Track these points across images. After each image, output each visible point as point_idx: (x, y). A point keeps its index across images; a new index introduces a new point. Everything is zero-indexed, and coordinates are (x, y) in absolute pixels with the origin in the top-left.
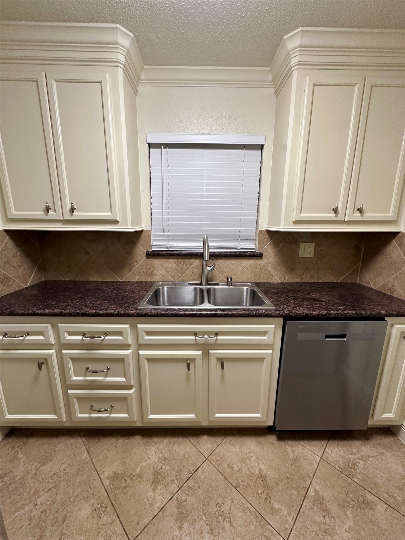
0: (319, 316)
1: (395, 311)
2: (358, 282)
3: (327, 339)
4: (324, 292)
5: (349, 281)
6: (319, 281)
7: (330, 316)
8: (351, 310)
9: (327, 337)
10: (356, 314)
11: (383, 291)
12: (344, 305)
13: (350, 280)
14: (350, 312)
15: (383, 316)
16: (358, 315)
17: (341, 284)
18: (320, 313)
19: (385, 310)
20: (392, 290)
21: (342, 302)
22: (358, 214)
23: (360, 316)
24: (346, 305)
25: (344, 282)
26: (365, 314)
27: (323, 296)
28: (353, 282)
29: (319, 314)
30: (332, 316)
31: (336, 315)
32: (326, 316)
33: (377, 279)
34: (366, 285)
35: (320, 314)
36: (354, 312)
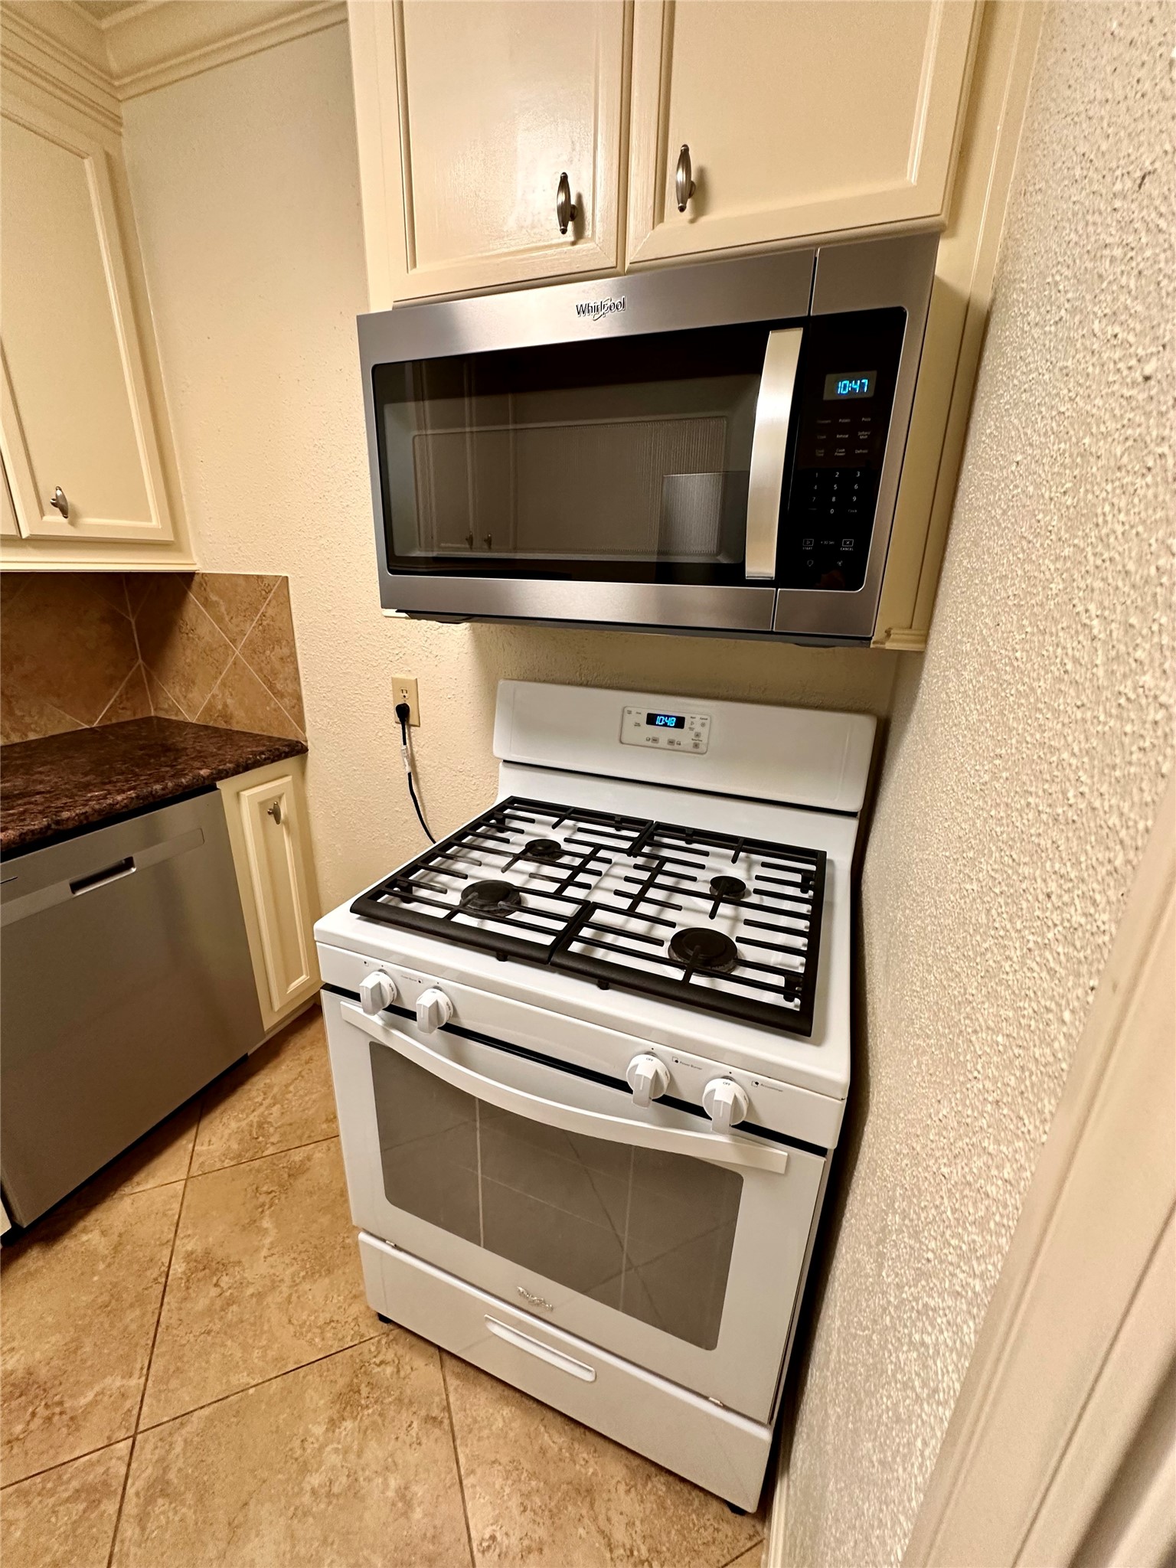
0: (24, 839)
1: (230, 762)
2: (153, 714)
3: (79, 893)
4: (43, 764)
5: (127, 716)
6: (26, 736)
7: (61, 827)
8: (124, 792)
9: (75, 887)
10: (137, 797)
11: (211, 724)
12: (105, 784)
13: (129, 713)
14: (119, 798)
15: (207, 782)
16: (145, 798)
17: (104, 729)
18: (26, 828)
19: (207, 767)
20: (227, 717)
21: (99, 780)
22: (55, 518)
23: (151, 799)
24: (110, 782)
25: (114, 721)
26: (163, 789)
27: (43, 777)
28: (139, 716)
29: (21, 834)
30: (71, 825)
31: (82, 817)
32: (50, 832)
33: (190, 696)
34: (174, 718)
35: (26, 834)
36: (132, 793)
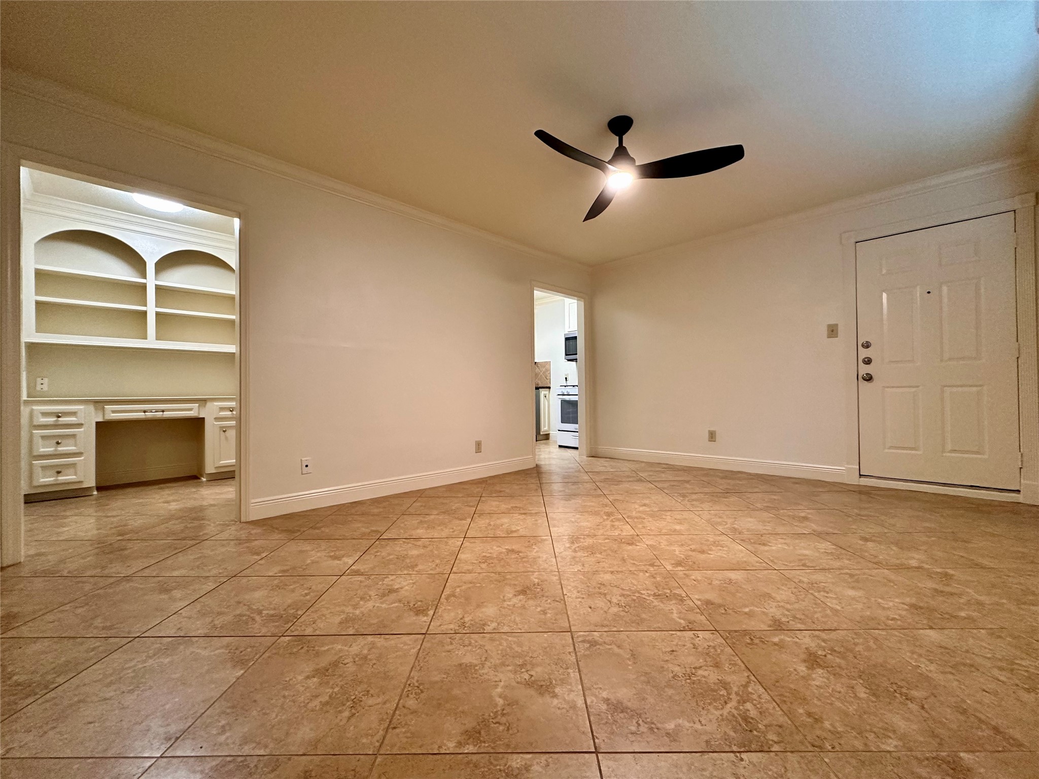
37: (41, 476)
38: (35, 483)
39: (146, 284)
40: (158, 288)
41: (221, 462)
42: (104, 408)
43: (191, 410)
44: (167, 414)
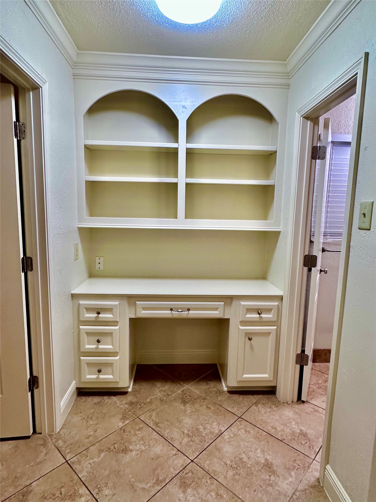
37: (87, 373)
38: (83, 380)
39: (177, 149)
40: (190, 153)
41: (245, 376)
42: (136, 303)
43: (216, 309)
44: (193, 314)
